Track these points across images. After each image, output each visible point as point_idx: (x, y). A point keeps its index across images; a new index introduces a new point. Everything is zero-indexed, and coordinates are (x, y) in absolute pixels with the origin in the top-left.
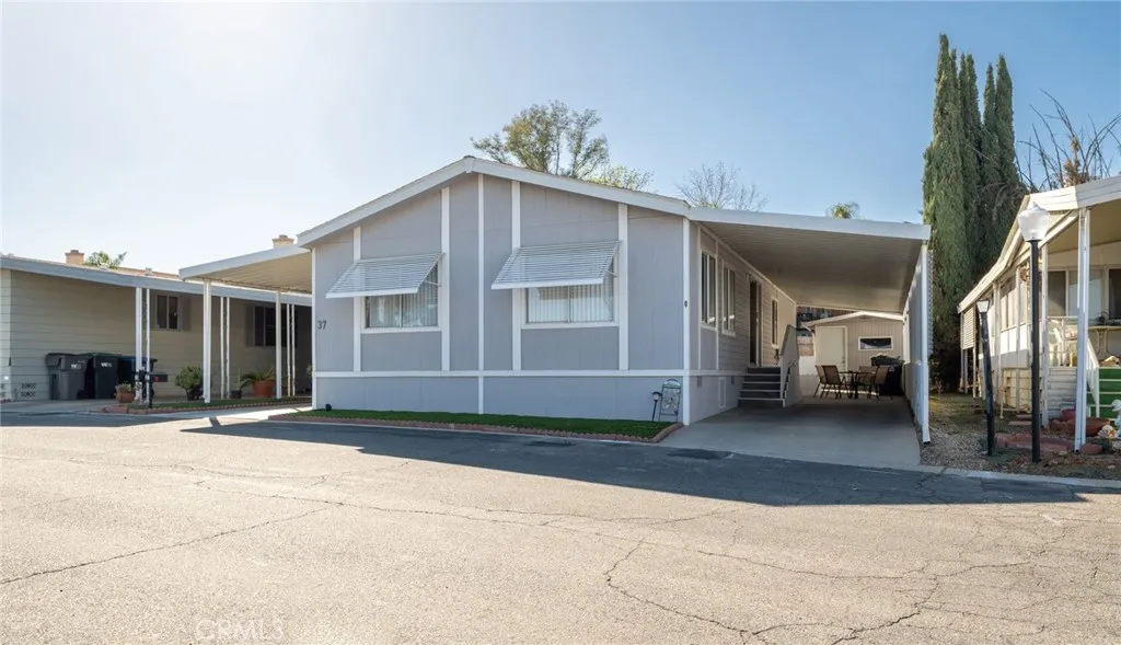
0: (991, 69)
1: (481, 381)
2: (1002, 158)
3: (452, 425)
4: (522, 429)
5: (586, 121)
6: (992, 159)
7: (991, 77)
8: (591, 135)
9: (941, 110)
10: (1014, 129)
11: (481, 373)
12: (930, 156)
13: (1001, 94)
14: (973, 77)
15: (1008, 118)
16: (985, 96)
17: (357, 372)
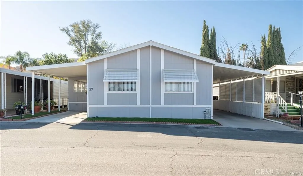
0: (212, 30)
1: (151, 108)
2: (214, 51)
3: (155, 122)
4: (179, 123)
5: (97, 26)
6: (212, 51)
7: (212, 32)
8: (98, 31)
9: (205, 38)
10: (216, 44)
11: (151, 106)
12: (202, 49)
13: (214, 35)
14: (208, 31)
15: (215, 42)
16: (211, 36)
17: (106, 105)
